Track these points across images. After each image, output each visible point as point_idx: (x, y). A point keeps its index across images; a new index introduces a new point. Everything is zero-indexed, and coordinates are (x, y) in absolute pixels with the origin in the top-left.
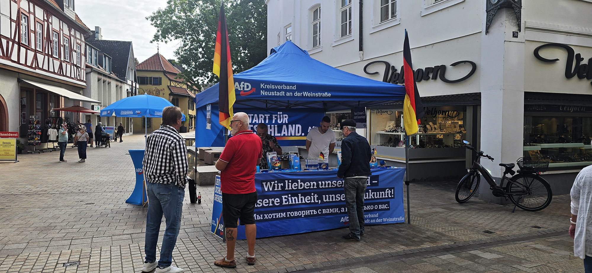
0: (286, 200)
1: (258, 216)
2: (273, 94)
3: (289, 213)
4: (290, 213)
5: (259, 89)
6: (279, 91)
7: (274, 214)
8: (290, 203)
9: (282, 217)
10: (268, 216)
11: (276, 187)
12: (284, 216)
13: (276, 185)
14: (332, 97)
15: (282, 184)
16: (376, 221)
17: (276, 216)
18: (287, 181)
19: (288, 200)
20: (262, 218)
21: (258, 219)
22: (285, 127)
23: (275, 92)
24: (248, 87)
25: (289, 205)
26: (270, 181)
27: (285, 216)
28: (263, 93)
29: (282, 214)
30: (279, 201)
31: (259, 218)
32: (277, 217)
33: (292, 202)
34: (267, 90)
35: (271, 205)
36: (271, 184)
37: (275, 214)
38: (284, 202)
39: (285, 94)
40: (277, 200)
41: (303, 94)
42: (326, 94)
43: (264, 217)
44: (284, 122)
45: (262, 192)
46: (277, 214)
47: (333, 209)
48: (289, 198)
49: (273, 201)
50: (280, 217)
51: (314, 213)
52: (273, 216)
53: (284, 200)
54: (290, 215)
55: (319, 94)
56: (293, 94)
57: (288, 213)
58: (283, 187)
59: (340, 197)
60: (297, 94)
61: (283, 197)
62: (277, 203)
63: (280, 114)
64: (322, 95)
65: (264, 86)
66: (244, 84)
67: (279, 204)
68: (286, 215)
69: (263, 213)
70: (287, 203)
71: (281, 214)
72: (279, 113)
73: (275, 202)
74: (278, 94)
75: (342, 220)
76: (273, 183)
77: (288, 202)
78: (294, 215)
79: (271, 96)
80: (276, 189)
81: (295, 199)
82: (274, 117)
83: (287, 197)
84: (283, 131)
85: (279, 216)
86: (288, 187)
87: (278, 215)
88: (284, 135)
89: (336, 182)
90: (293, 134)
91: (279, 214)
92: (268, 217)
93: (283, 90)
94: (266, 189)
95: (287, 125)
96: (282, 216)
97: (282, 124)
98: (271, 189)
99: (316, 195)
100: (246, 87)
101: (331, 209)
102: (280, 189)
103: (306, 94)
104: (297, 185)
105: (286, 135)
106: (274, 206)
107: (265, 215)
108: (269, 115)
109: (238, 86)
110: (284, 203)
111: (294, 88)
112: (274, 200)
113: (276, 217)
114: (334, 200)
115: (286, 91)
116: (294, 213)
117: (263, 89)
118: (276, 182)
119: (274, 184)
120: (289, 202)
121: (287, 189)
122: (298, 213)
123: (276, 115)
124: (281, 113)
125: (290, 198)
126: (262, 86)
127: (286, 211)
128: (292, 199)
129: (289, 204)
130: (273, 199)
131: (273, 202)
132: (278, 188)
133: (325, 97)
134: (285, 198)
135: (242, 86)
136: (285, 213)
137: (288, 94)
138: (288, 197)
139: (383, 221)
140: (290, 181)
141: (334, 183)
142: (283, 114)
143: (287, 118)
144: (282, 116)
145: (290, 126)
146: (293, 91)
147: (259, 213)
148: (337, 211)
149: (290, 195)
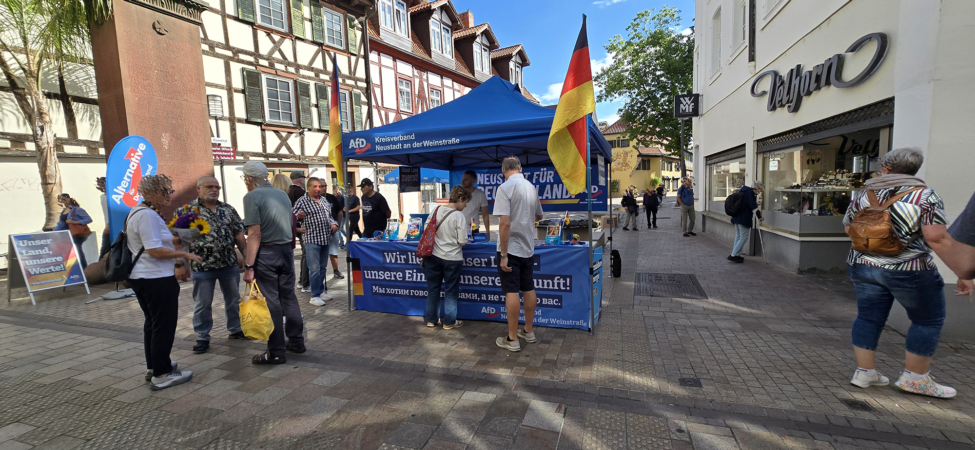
0: (410, 275)
1: (380, 288)
2: (388, 148)
3: (413, 291)
5: (374, 144)
6: (395, 143)
7: (397, 290)
8: (415, 280)
10: (390, 291)
11: (399, 259)
13: (398, 256)
14: (461, 143)
15: (405, 256)
16: (537, 320)
17: (398, 292)
18: (409, 253)
19: (412, 276)
20: (384, 292)
21: (380, 292)
22: (548, 187)
23: (391, 146)
24: (363, 143)
25: (412, 282)
26: (392, 252)
27: (408, 294)
28: (378, 148)
29: (405, 291)
30: (401, 276)
32: (400, 293)
33: (417, 279)
34: (382, 144)
35: (393, 278)
36: (393, 255)
38: (407, 278)
39: (402, 146)
40: (399, 275)
41: (423, 144)
42: (454, 140)
43: (386, 291)
44: (548, 181)
45: (383, 263)
46: (399, 290)
47: (470, 294)
48: (413, 274)
50: (402, 294)
52: (395, 291)
53: (407, 275)
54: (413, 293)
55: (444, 141)
56: (411, 146)
57: (411, 291)
58: (407, 260)
59: (479, 280)
60: (416, 145)
61: (407, 272)
62: (400, 278)
63: (544, 171)
64: (447, 142)
65: (379, 139)
66: (358, 141)
67: (402, 279)
68: (410, 292)
69: (386, 287)
70: (411, 279)
71: (403, 291)
72: (542, 169)
73: (397, 276)
74: (395, 147)
75: (484, 310)
76: (394, 254)
78: (419, 294)
79: (387, 151)
80: (399, 262)
82: (535, 175)
83: (411, 272)
84: (546, 192)
86: (412, 261)
88: (547, 198)
89: (471, 259)
90: (559, 197)
93: (399, 142)
94: (388, 261)
95: (552, 185)
96: (405, 293)
97: (546, 183)
98: (393, 261)
100: (361, 143)
101: (467, 294)
102: (403, 262)
103: (426, 143)
105: (550, 198)
106: (396, 280)
107: (387, 289)
108: (529, 173)
109: (354, 143)
110: (407, 279)
111: (413, 137)
112: (397, 274)
113: (398, 294)
114: (471, 283)
115: (403, 142)
116: (419, 292)
117: (378, 143)
118: (398, 253)
119: (396, 255)
120: (413, 279)
121: (410, 262)
123: (539, 173)
124: (545, 169)
125: (415, 274)
126: (377, 140)
127: (410, 288)
128: (417, 276)
130: (395, 273)
131: (395, 276)
132: (401, 261)
133: (452, 145)
134: (409, 273)
135: (357, 143)
136: (408, 291)
137: (405, 146)
138: (413, 272)
139: (549, 322)
140: (415, 254)
141: (469, 260)
142: (547, 171)
143: (552, 175)
144: (545, 173)
145: (555, 186)
146: (411, 142)
147: (381, 286)
148: (476, 298)
149: (415, 271)
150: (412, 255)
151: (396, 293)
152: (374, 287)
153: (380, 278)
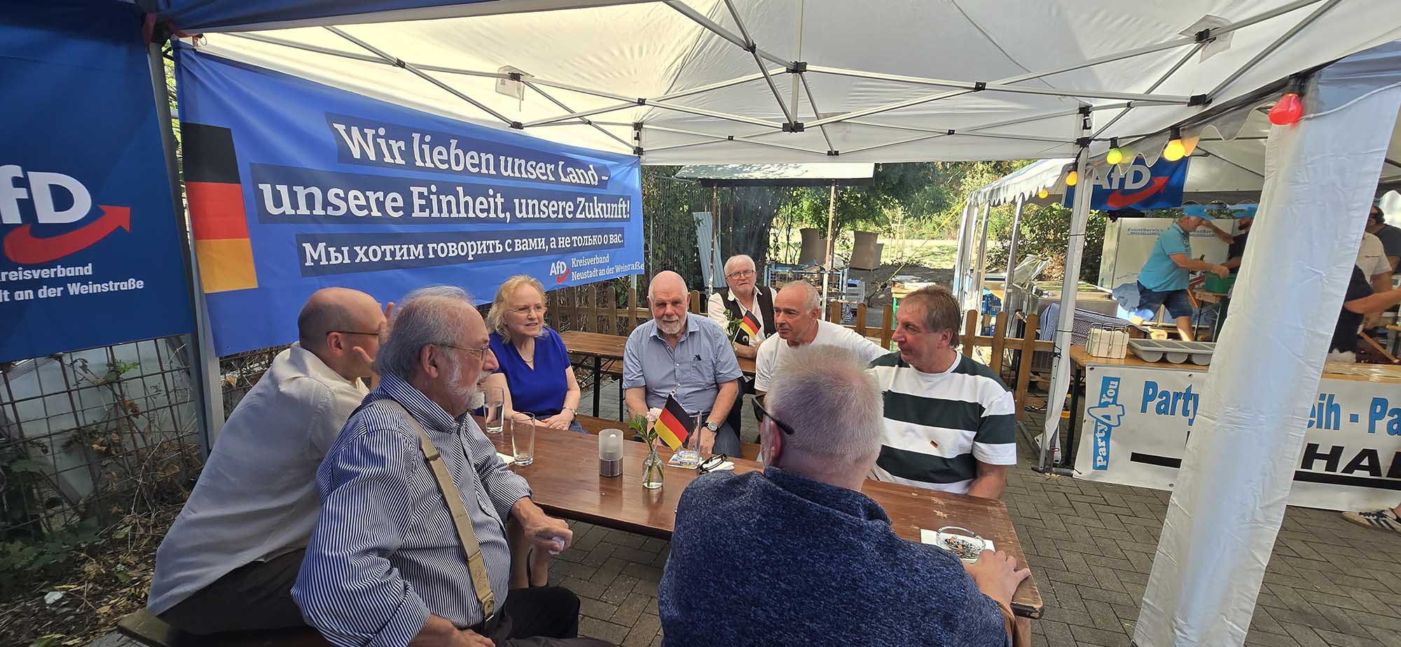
0: (423, 202)
1: (332, 250)
3: (433, 248)
4: (435, 245)
7: (388, 248)
8: (435, 214)
9: (412, 257)
10: (366, 254)
12: (419, 255)
13: (383, 142)
15: (402, 145)
17: (393, 254)
18: (416, 136)
19: (429, 205)
20: (347, 261)
21: (333, 262)
25: (430, 220)
27: (422, 257)
29: (412, 247)
30: (400, 203)
31: (337, 258)
32: (398, 258)
33: (440, 211)
35: (375, 213)
36: (365, 137)
37: (392, 247)
38: (416, 208)
40: (394, 200)
43: (353, 255)
45: (343, 159)
46: (397, 247)
48: (431, 196)
49: (381, 199)
50: (406, 257)
51: (497, 251)
52: (384, 253)
53: (417, 202)
54: (435, 251)
57: (430, 246)
58: (408, 157)
61: (415, 190)
62: (395, 209)
67: (401, 213)
68: (425, 251)
69: (352, 241)
70: (426, 214)
71: (408, 249)
73: (389, 205)
76: (372, 133)
77: (428, 210)
78: (448, 253)
80: (386, 159)
81: (449, 203)
83: (425, 190)
85: (402, 256)
87: (402, 252)
91: (405, 247)
92: (368, 257)
96: (414, 255)
98: (371, 158)
99: (499, 195)
102: (397, 160)
104: (445, 157)
106: (386, 218)
107: (358, 249)
110: (417, 213)
112: (385, 197)
113: (393, 259)
116: (448, 247)
118: (383, 132)
119: (376, 137)
120: (431, 212)
121: (418, 162)
122: (457, 249)
125: (434, 197)
127: (423, 239)
128: (439, 202)
129: (433, 215)
130: (380, 195)
131: (381, 206)
132: (391, 155)
134: (421, 195)
136: (420, 246)
138: (430, 192)
140: (428, 138)
147: (335, 241)
148: (544, 248)
149: (434, 188)
150: (422, 141)
151: (388, 258)
152: (308, 246)
153: (330, 211)
